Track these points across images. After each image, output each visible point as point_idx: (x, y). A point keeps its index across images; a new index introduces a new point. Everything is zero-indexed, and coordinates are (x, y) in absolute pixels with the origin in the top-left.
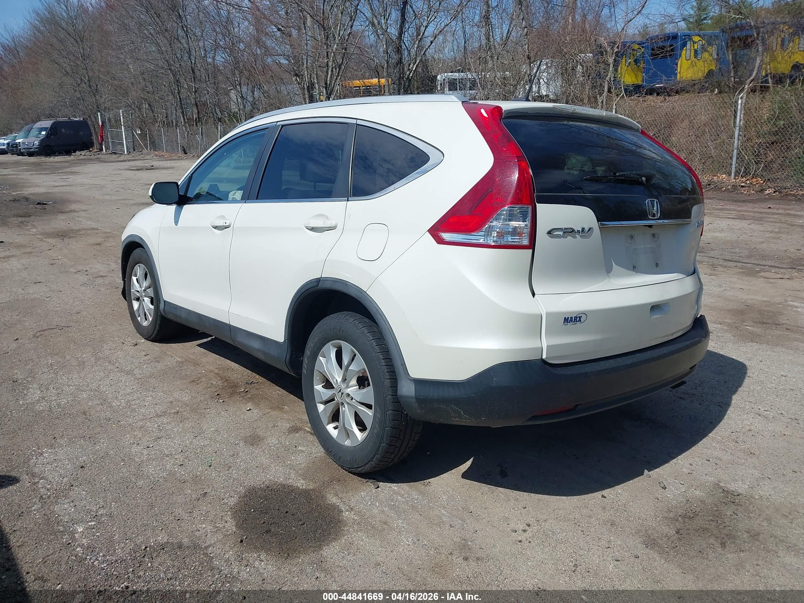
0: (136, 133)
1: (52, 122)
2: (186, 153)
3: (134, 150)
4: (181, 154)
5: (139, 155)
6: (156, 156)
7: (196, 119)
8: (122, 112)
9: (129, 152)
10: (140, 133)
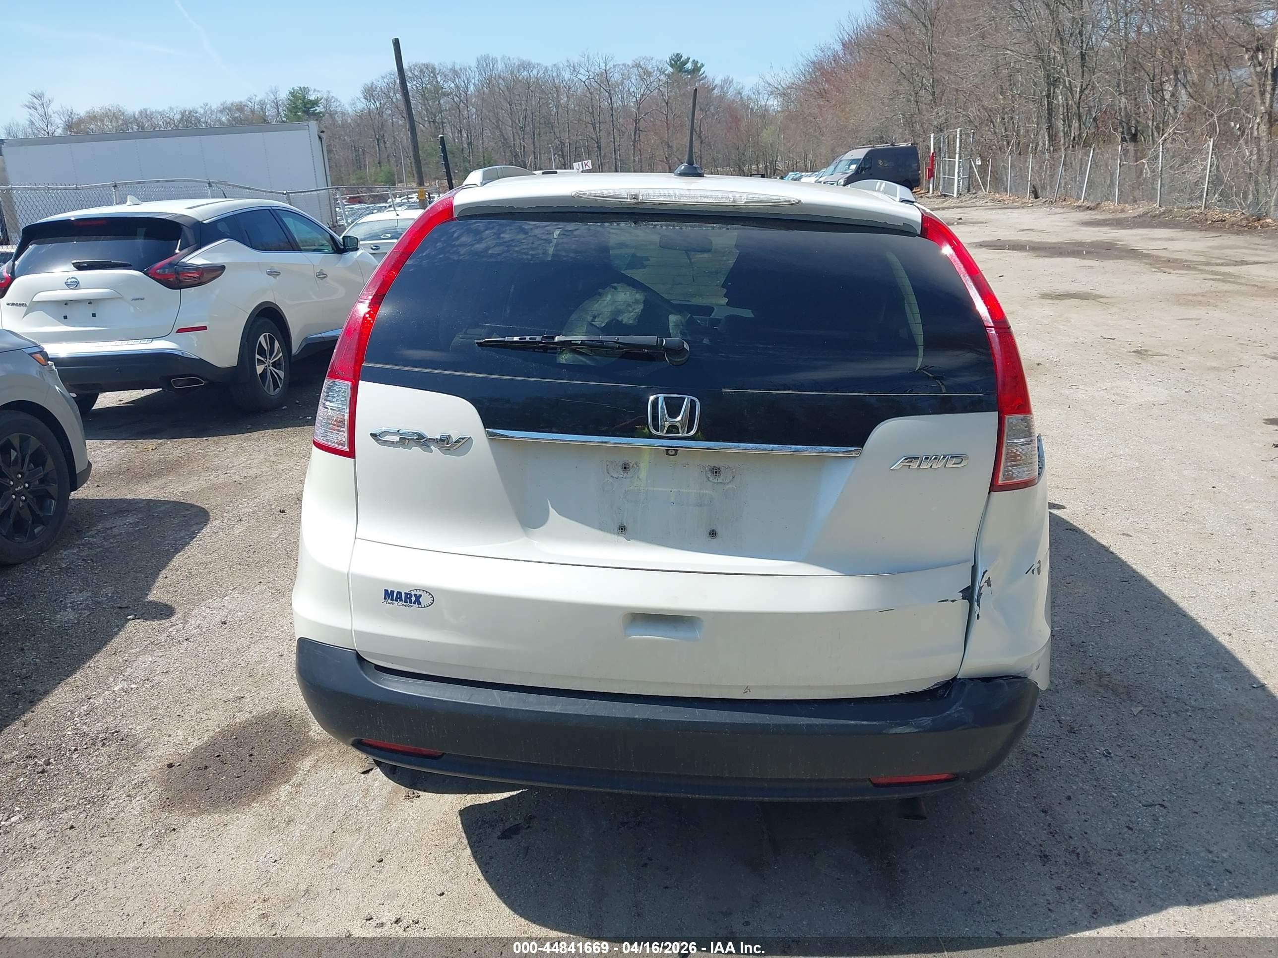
0: (975, 164)
1: (867, 150)
2: (1036, 197)
3: (969, 191)
4: (1029, 197)
5: (970, 200)
6: (993, 200)
7: (1074, 138)
8: (961, 131)
9: (960, 194)
10: (980, 163)
